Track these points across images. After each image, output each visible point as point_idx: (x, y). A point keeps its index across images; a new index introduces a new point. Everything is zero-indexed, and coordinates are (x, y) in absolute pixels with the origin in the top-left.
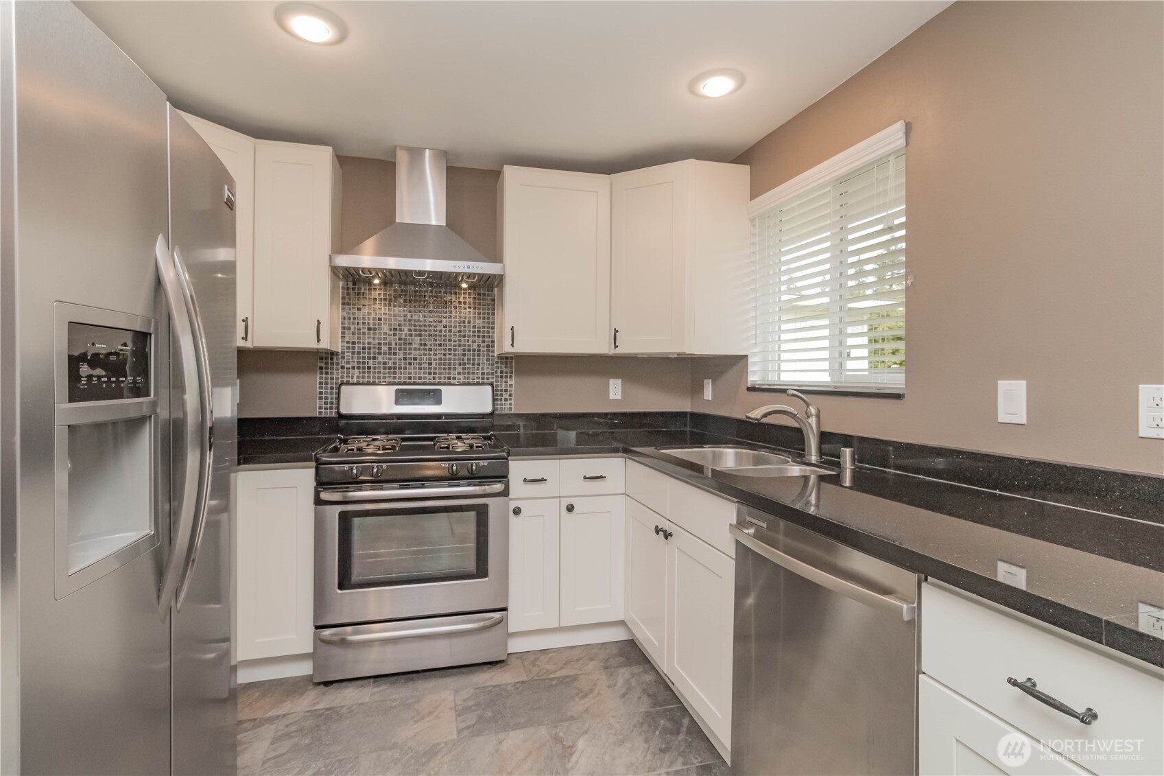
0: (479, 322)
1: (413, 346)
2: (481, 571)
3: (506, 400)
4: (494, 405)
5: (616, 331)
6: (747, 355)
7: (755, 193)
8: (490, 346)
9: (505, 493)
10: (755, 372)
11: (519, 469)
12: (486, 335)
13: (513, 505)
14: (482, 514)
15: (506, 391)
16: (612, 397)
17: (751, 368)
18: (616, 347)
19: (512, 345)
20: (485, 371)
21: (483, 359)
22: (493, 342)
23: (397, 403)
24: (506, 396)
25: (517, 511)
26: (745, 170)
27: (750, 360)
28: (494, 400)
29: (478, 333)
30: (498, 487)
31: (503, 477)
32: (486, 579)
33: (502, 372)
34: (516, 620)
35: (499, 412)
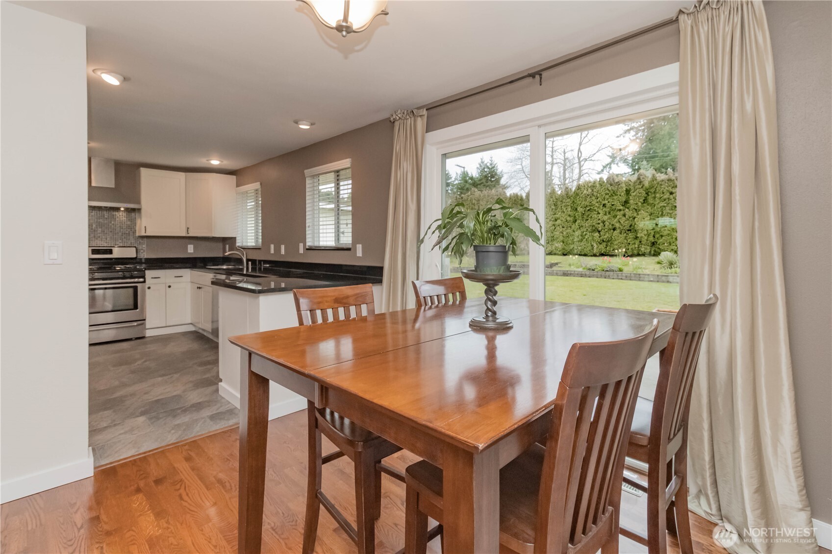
0: (129, 223)
1: (98, 232)
2: (135, 307)
3: (142, 253)
4: (137, 255)
5: (188, 228)
6: (235, 238)
7: (238, 186)
8: (134, 232)
9: (144, 282)
10: (239, 242)
11: (149, 274)
12: (132, 228)
13: (147, 286)
14: (135, 288)
15: (142, 249)
16: (189, 251)
17: (237, 241)
18: (188, 233)
19: (145, 233)
20: (132, 242)
21: (131, 237)
22: (136, 231)
23: (93, 254)
24: (142, 251)
25: (149, 288)
26: (234, 177)
27: (237, 239)
28: (137, 253)
29: (129, 227)
30: (141, 280)
31: (144, 277)
32: (138, 310)
33: (140, 242)
34: (148, 324)
35: (139, 257)
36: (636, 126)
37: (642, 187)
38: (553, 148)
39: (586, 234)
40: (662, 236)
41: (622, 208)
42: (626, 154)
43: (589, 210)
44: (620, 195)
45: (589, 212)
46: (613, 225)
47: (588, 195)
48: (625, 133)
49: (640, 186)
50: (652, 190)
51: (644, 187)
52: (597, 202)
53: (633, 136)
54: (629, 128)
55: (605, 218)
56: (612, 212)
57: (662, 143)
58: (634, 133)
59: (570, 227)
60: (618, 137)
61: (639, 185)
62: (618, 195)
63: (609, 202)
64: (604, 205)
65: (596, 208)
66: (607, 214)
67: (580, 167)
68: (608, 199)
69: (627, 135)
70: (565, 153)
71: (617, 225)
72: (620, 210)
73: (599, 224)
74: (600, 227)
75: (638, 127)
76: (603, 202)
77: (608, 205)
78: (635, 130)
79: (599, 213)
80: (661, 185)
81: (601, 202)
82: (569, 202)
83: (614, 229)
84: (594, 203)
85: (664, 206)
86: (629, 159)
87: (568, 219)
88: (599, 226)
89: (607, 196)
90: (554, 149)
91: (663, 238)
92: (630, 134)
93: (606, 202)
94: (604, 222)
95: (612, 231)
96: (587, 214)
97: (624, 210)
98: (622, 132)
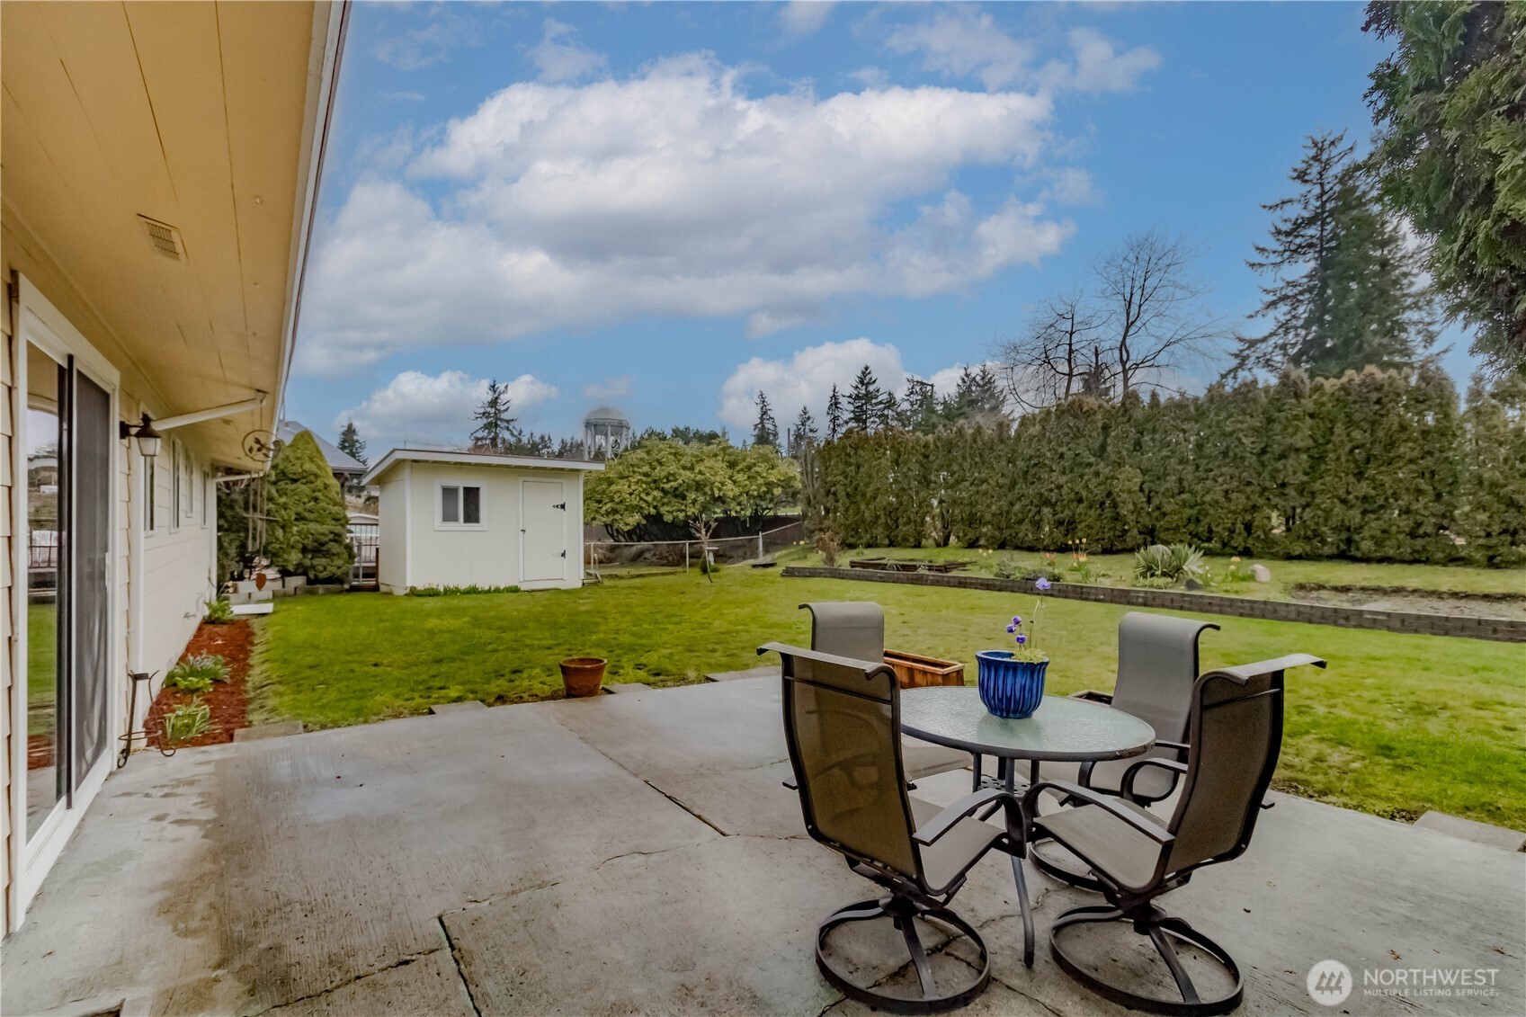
36: (1290, 294)
37: (1129, 420)
38: (1070, 345)
39: (1030, 510)
40: (1164, 514)
41: (1093, 460)
42: (1270, 349)
43: (1036, 465)
44: (1090, 436)
45: (1036, 469)
46: (1077, 493)
47: (1035, 437)
48: (1267, 308)
49: (1125, 419)
50: (1149, 426)
51: (1132, 421)
52: (1050, 450)
53: (1284, 314)
54: (1275, 298)
55: (1062, 480)
56: (1076, 469)
57: (1344, 325)
58: (1289, 308)
59: (1006, 496)
60: (1251, 317)
61: (1123, 416)
62: (1084, 436)
63: (1070, 449)
64: (1062, 456)
65: (1047, 462)
66: (1067, 472)
67: (1126, 380)
68: (1068, 444)
69: (1272, 313)
70: (1097, 355)
71: (1084, 493)
72: (1090, 465)
73: (1051, 490)
74: (1053, 497)
75: (1296, 295)
76: (1061, 450)
77: (1069, 454)
78: (1289, 302)
79: (1052, 471)
80: (1164, 415)
81: (1056, 450)
82: (1002, 450)
83: (1080, 501)
84: (1045, 450)
85: (1168, 457)
86: (1275, 359)
87: (1001, 481)
88: (1052, 494)
89: (1066, 439)
90: (1073, 348)
91: (1167, 518)
92: (1278, 310)
93: (1064, 449)
94: (1059, 487)
95: (1075, 504)
96: (1032, 471)
97: (1097, 465)
98: (1259, 306)
